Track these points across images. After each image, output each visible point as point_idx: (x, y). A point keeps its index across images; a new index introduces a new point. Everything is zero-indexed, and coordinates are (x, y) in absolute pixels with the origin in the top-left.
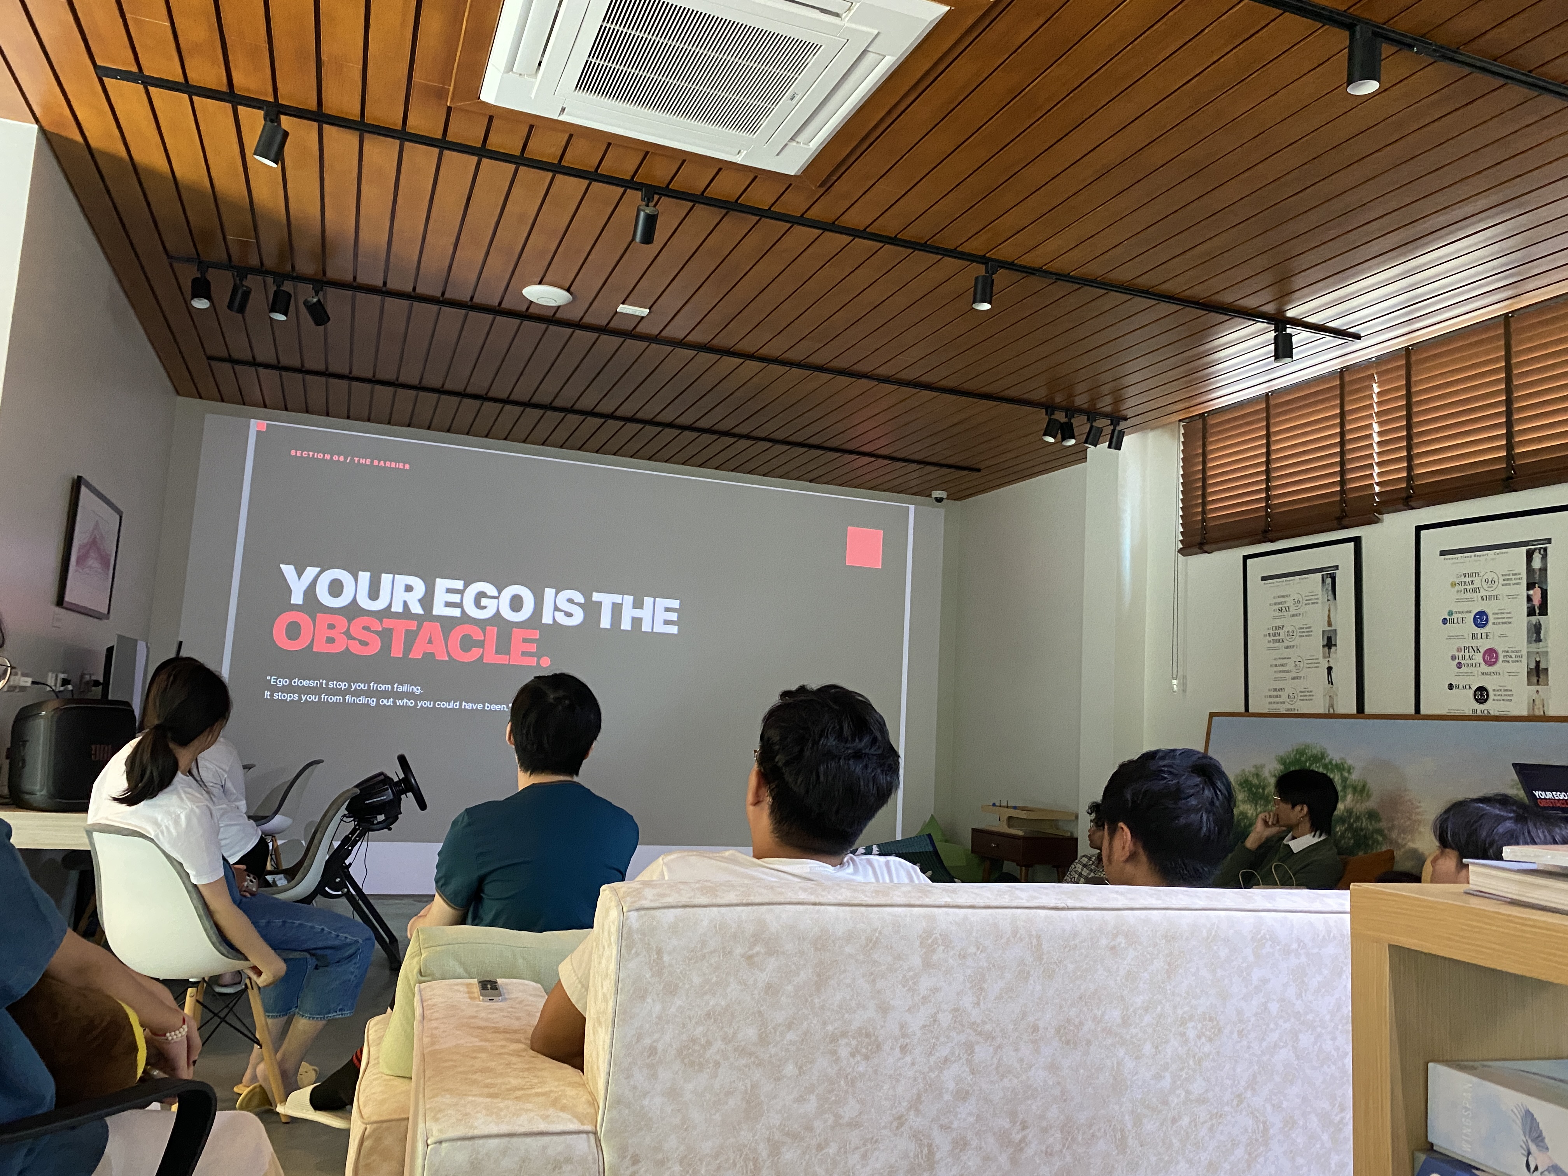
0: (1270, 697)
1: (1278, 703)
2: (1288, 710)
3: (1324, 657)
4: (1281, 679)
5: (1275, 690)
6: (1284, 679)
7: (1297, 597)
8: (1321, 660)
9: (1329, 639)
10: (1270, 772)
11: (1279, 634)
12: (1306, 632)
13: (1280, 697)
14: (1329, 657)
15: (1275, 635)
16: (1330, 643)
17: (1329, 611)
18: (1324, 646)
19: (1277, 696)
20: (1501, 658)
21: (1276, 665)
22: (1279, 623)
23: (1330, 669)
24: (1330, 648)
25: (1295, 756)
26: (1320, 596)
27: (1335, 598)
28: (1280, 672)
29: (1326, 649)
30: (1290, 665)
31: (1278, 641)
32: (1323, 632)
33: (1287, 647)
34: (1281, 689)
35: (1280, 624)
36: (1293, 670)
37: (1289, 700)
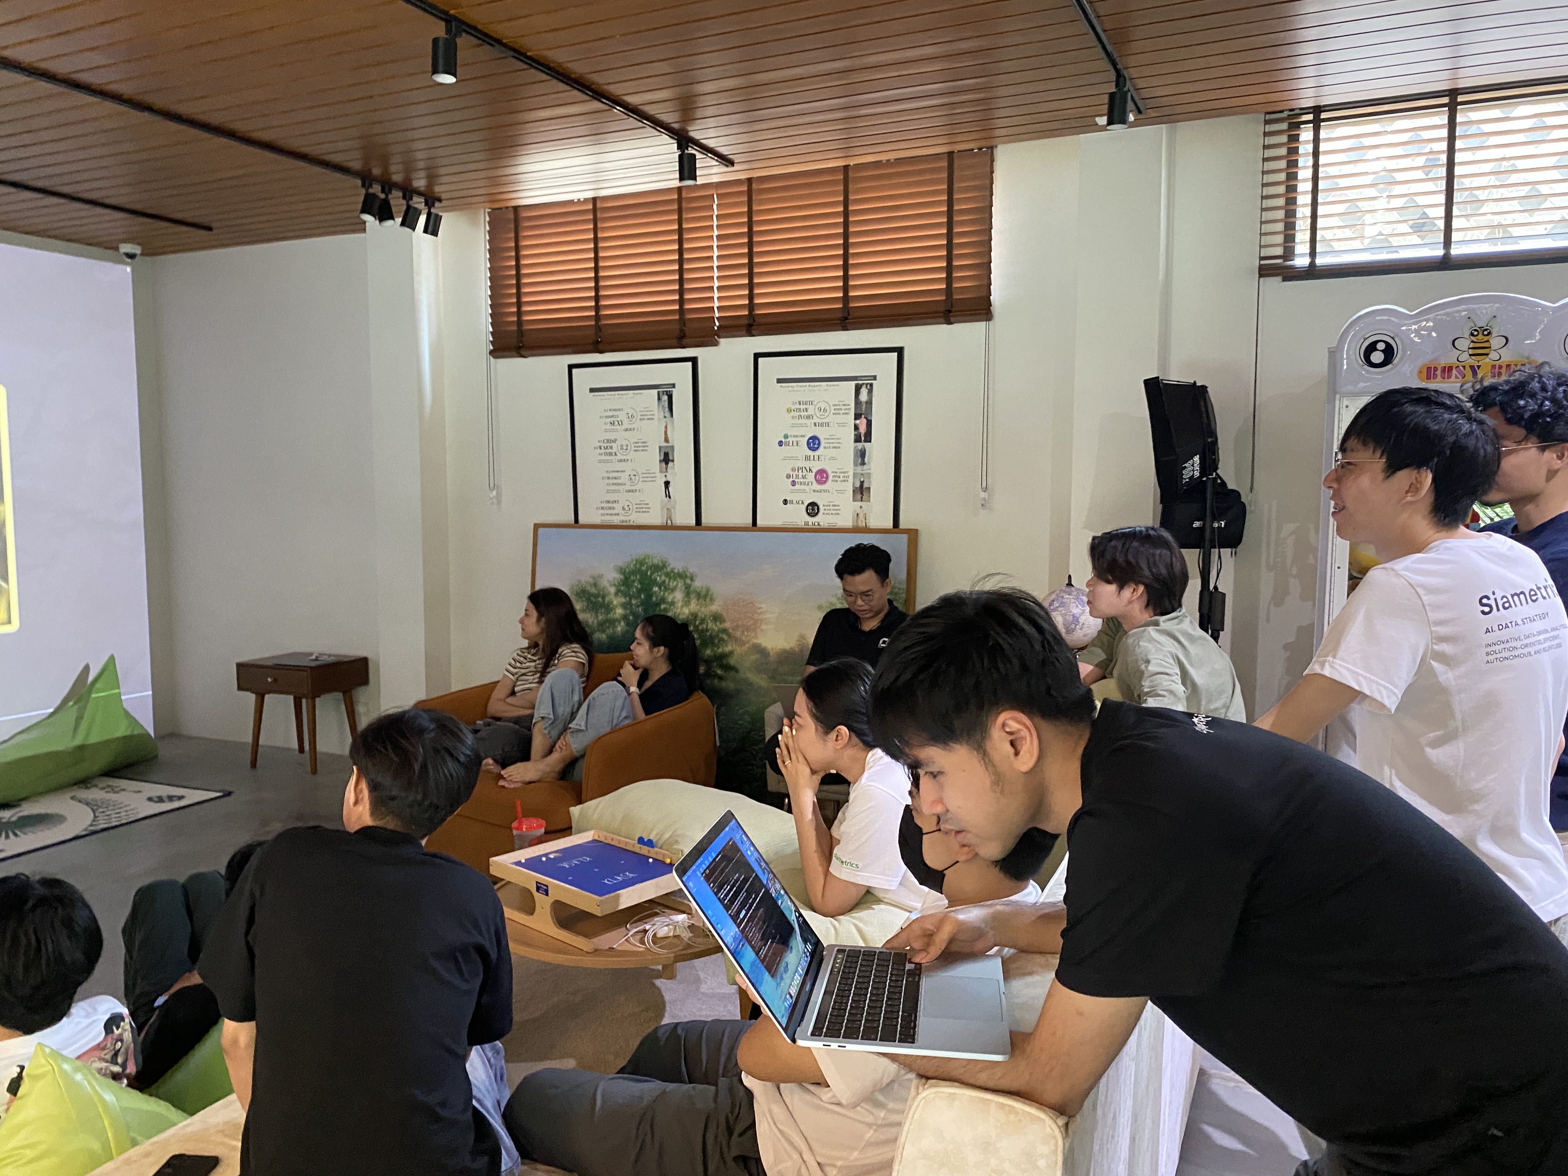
0: (603, 508)
1: (611, 515)
2: (623, 521)
3: (661, 472)
4: (615, 491)
5: (608, 502)
6: (618, 491)
7: (631, 412)
8: (658, 474)
9: (666, 455)
10: (609, 581)
11: (611, 448)
12: (642, 446)
13: (614, 508)
14: (666, 472)
15: (607, 447)
16: (667, 459)
17: (666, 427)
18: (660, 461)
19: (610, 508)
20: (831, 478)
21: (608, 478)
22: (611, 436)
23: (667, 484)
24: (667, 464)
25: (635, 565)
26: (656, 412)
27: (672, 416)
28: (613, 484)
29: (664, 464)
30: (624, 478)
31: (610, 454)
32: (660, 448)
33: (620, 461)
34: (615, 501)
35: (613, 438)
36: (628, 483)
37: (623, 512)
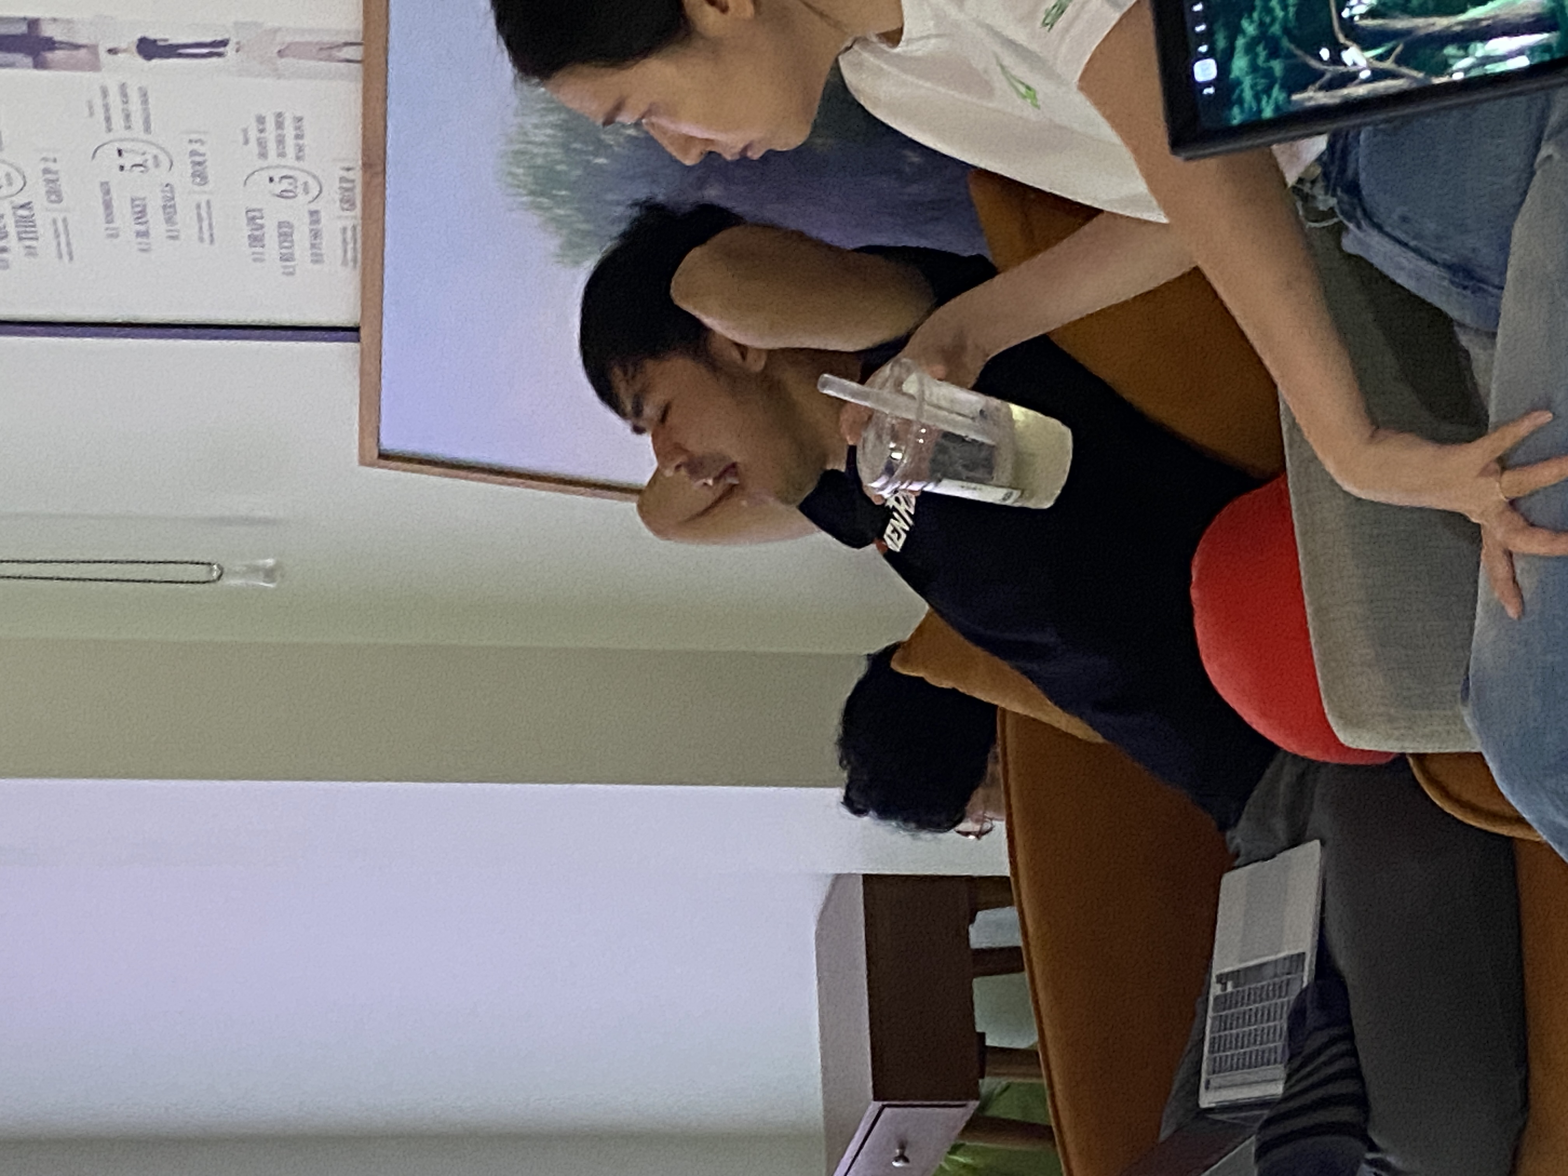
0: (286, 258)
1: (314, 232)
2: (347, 202)
3: (94, 66)
4: (203, 216)
5: (256, 240)
6: (203, 208)
8: (107, 77)
13: (285, 232)
14: (93, 49)
16: (28, 44)
18: (40, 64)
19: (286, 235)
21: (143, 233)
23: (150, 49)
24: (51, 44)
25: (562, 202)
28: (170, 220)
29: (56, 55)
30: (139, 185)
33: (55, 193)
34: (253, 218)
36: (161, 175)
37: (302, 198)
